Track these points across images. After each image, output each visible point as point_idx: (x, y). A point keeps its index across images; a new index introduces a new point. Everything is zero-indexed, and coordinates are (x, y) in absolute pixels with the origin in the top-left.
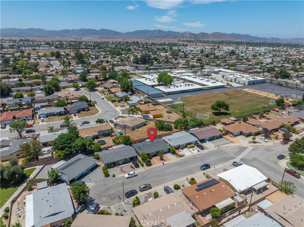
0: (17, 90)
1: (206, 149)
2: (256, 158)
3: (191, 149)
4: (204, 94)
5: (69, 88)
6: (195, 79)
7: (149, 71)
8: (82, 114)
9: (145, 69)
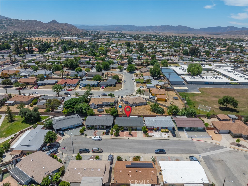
0: (83, 66)
1: (178, 137)
2: (223, 161)
3: (163, 134)
4: (228, 89)
5: (117, 69)
6: (230, 73)
7: (193, 62)
8: (108, 88)
9: (189, 59)
